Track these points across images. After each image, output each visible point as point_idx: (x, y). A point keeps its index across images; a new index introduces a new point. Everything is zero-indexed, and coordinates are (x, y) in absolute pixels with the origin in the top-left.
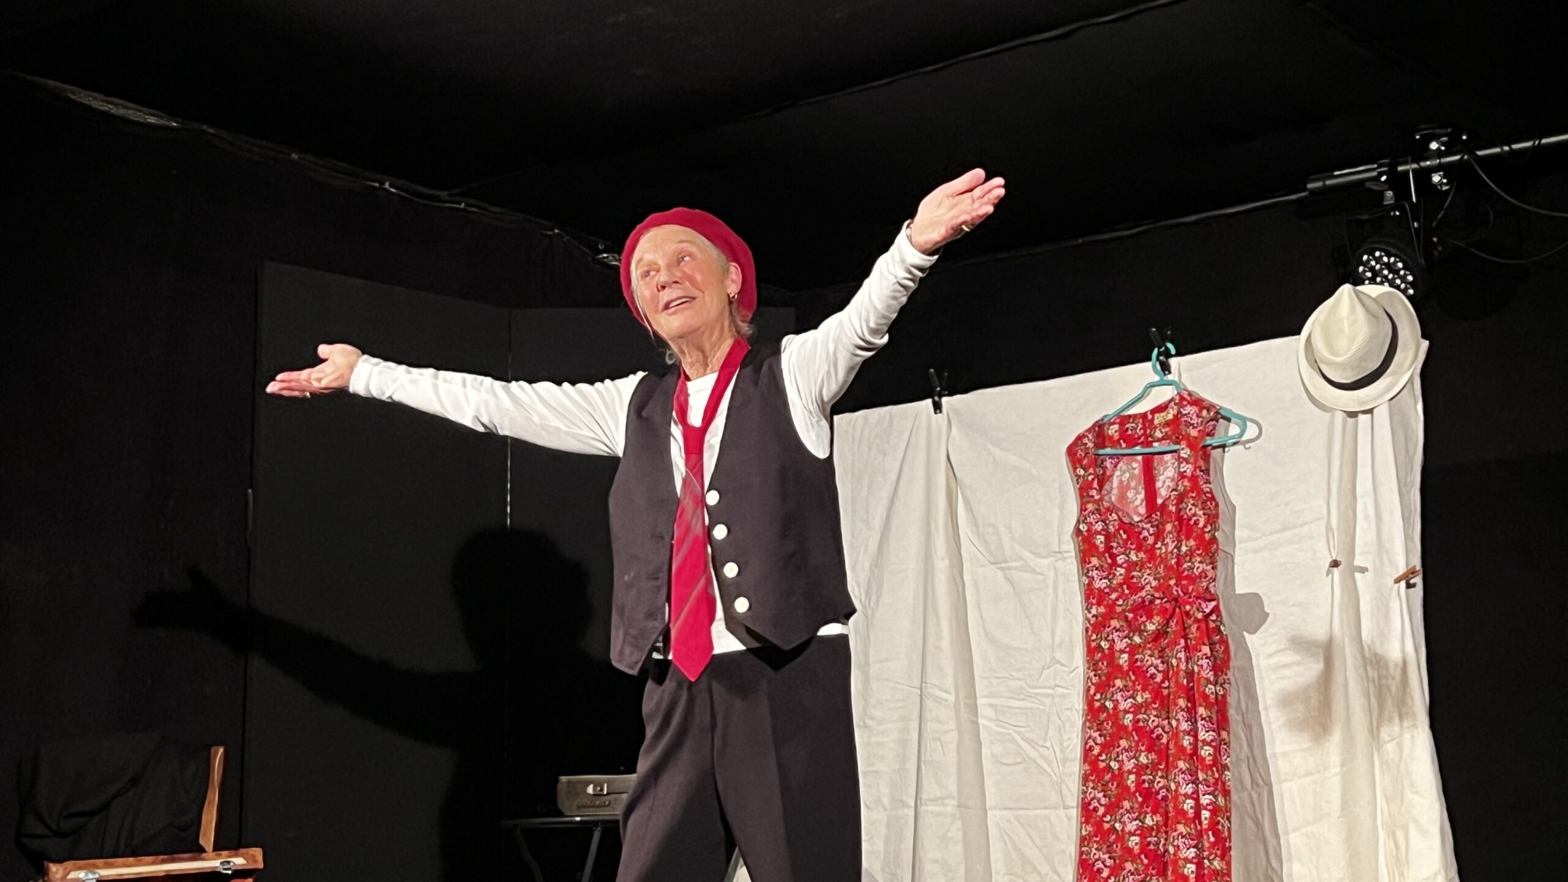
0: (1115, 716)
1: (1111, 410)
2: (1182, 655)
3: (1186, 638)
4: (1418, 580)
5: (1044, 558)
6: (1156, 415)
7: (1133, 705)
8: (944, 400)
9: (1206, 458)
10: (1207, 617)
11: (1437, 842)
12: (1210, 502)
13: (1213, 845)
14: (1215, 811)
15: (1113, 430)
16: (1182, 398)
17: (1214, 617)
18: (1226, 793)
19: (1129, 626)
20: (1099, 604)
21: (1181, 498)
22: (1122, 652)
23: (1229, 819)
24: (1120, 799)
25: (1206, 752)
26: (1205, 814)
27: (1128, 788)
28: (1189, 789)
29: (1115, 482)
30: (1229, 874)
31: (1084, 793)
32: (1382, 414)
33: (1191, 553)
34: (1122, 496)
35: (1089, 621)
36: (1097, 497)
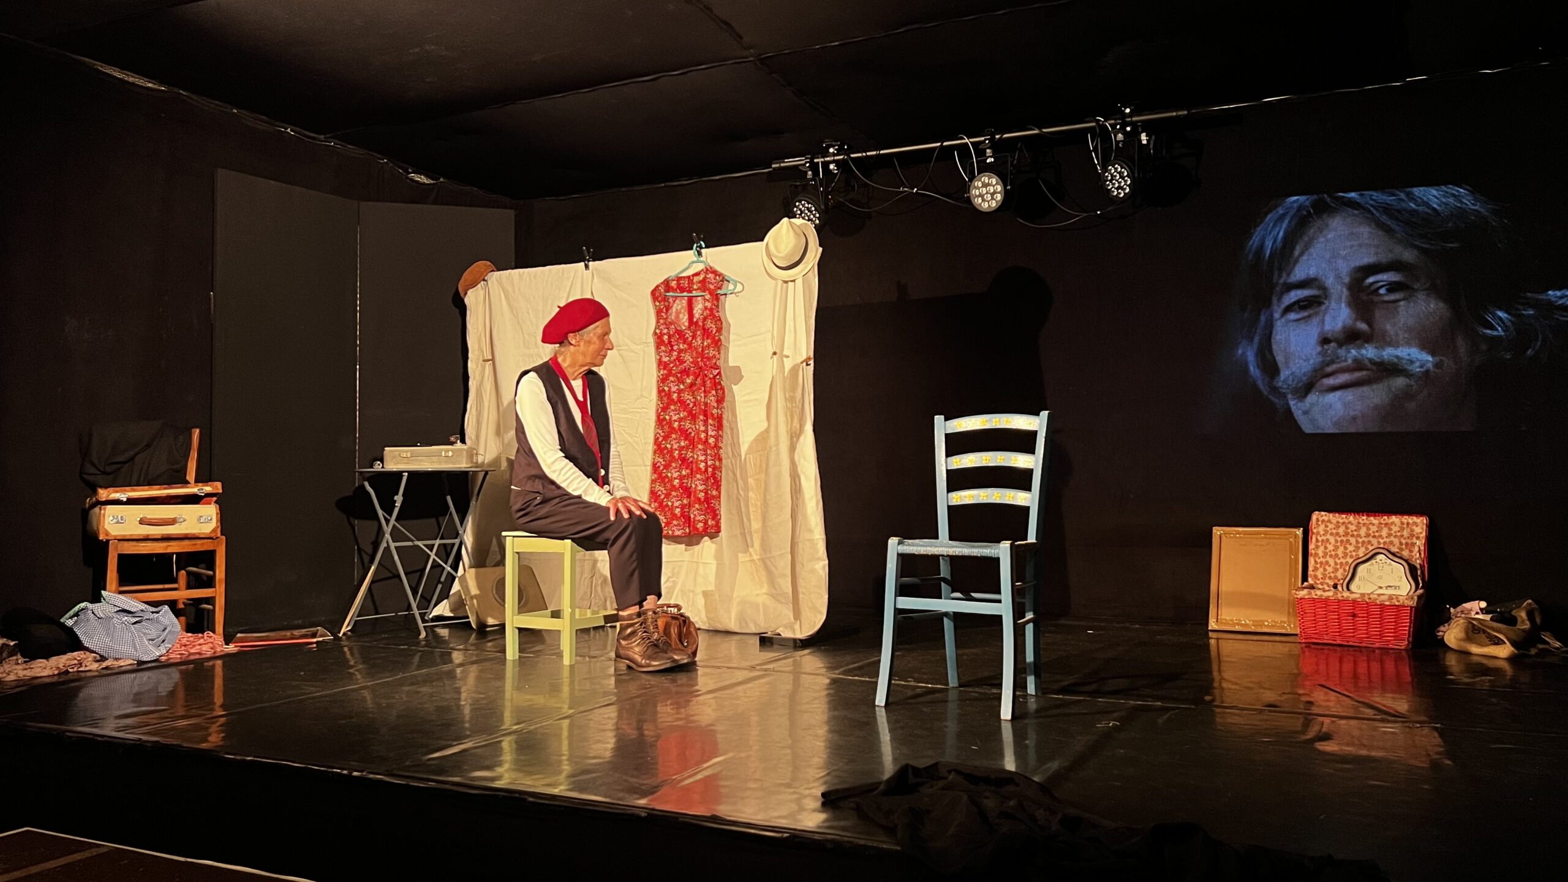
0: (670, 423)
1: (673, 273)
2: (702, 395)
3: (704, 386)
4: (812, 362)
5: (637, 345)
6: (695, 278)
7: (679, 418)
8: (591, 263)
9: (718, 299)
10: (715, 377)
11: (813, 482)
12: (718, 320)
13: (713, 484)
14: (715, 468)
15: (674, 284)
16: (707, 270)
17: (718, 377)
18: (720, 460)
19: (678, 380)
20: (664, 369)
21: (705, 319)
22: (674, 392)
23: (721, 472)
24: (671, 462)
25: (711, 441)
26: (710, 470)
27: (675, 457)
28: (703, 458)
29: (674, 309)
30: (719, 497)
31: (654, 459)
32: (799, 282)
33: (708, 346)
34: (677, 316)
35: (659, 377)
36: (665, 317)
